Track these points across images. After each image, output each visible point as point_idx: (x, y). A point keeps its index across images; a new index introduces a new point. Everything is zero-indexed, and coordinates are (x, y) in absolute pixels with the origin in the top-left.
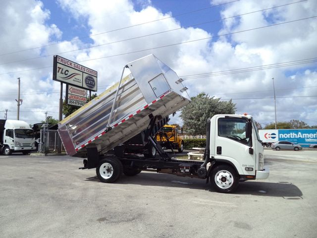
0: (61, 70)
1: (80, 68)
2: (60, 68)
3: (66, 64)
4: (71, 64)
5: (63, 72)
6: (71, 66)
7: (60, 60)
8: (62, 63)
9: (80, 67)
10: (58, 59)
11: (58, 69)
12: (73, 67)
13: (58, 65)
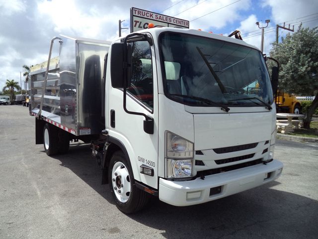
0: (138, 24)
1: (164, 19)
2: (137, 22)
3: (145, 17)
4: (151, 16)
5: (142, 25)
6: (151, 18)
7: (137, 12)
8: (139, 15)
9: (165, 17)
10: (134, 11)
11: (134, 23)
12: (154, 19)
13: (135, 19)
